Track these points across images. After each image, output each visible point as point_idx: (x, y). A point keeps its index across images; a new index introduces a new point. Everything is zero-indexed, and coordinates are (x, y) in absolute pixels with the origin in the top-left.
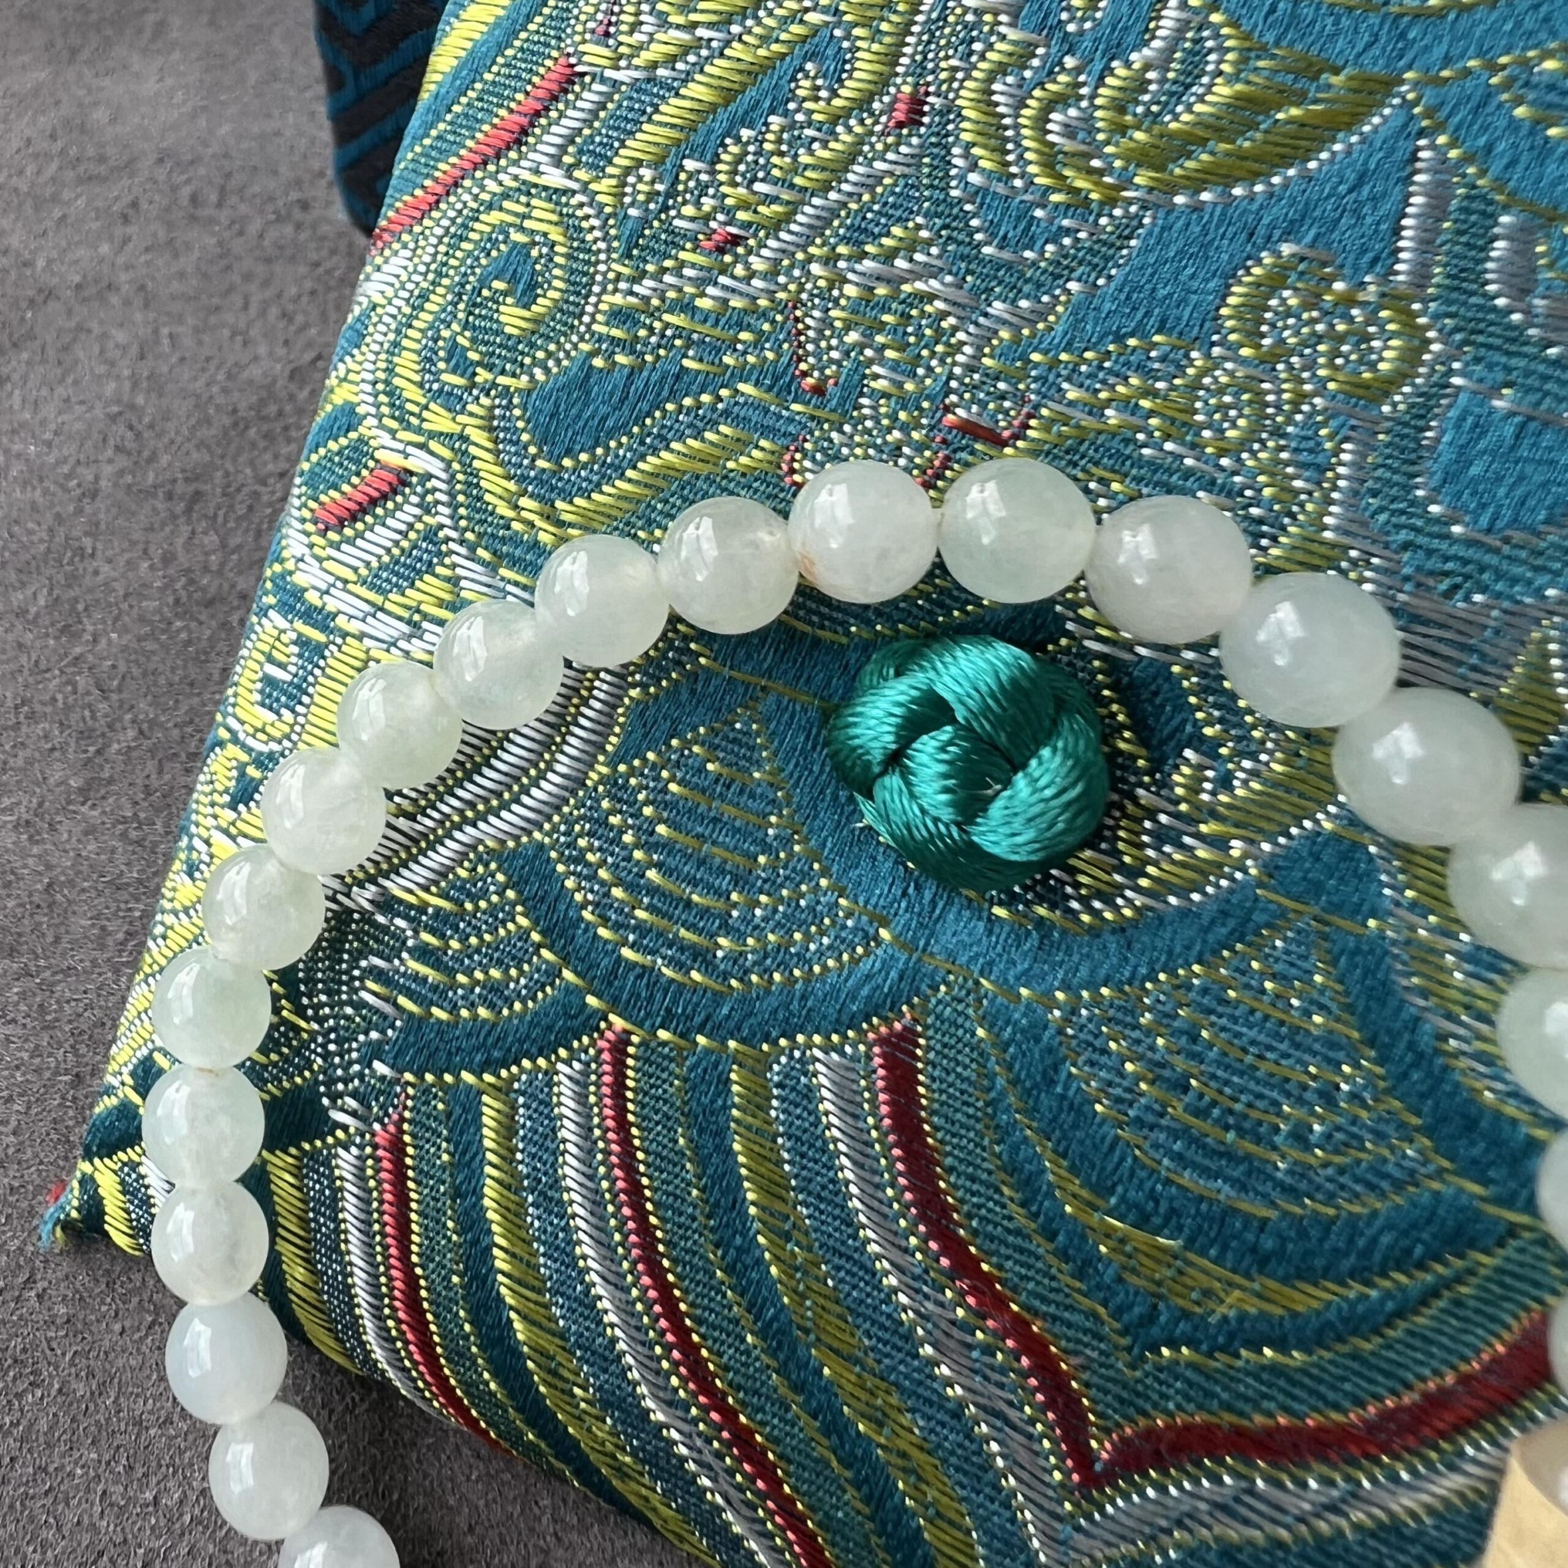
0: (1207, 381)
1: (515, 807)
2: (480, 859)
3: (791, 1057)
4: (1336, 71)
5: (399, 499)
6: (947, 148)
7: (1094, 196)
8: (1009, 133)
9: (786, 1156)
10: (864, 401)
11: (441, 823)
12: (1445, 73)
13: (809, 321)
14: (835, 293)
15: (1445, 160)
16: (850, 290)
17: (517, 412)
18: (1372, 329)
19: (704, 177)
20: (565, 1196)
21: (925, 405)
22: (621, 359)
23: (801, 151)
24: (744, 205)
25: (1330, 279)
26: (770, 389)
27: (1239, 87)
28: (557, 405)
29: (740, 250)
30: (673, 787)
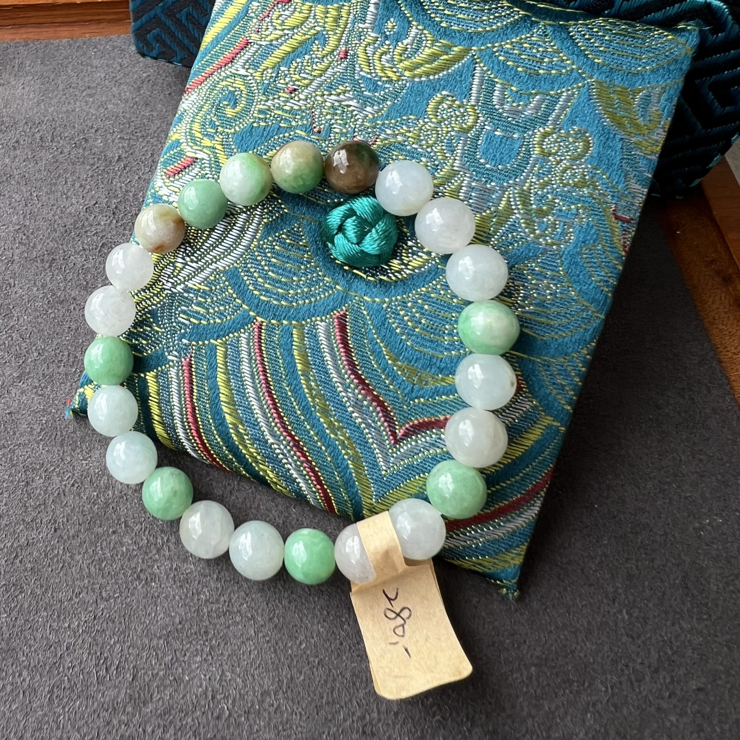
0: (423, 128)
1: (228, 257)
2: (217, 274)
3: (311, 325)
4: (456, 46)
5: (193, 166)
6: (354, 65)
7: (395, 78)
8: (371, 61)
9: (309, 355)
10: (331, 135)
11: (205, 264)
12: (483, 48)
13: (316, 113)
14: (323, 105)
15: (483, 70)
16: (327, 104)
17: (231, 140)
18: (465, 114)
19: (286, 72)
20: (243, 375)
21: (349, 135)
22: (262, 124)
23: (314, 65)
24: (298, 80)
25: (455, 100)
26: (305, 132)
27: (431, 50)
28: (243, 137)
29: (297, 93)
30: (276, 247)
